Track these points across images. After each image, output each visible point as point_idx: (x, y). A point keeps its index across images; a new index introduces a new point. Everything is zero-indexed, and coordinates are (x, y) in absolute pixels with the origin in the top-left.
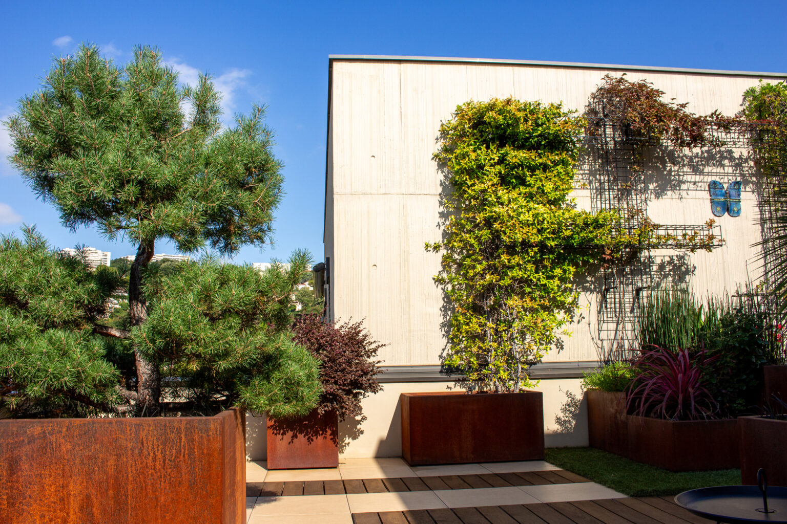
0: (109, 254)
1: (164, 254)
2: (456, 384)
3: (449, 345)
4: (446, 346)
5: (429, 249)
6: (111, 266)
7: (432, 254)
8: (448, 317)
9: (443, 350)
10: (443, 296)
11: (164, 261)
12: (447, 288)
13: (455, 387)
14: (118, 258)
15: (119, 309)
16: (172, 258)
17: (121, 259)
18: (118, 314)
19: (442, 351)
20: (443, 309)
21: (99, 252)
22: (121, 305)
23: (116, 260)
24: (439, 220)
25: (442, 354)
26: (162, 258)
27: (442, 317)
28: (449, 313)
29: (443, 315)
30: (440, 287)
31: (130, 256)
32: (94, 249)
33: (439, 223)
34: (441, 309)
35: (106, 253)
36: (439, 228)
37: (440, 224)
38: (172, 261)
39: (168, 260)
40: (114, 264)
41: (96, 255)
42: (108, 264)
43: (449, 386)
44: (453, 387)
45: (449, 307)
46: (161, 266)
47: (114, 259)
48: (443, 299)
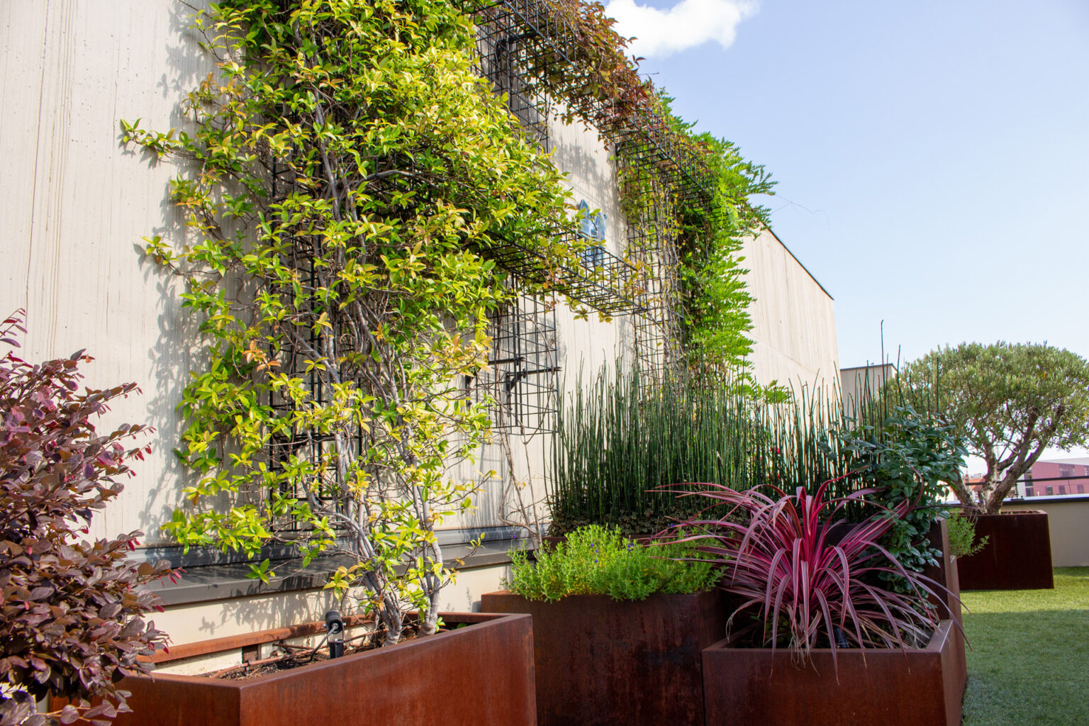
2: (226, 610)
3: (173, 478)
4: (162, 479)
5: (131, 145)
7: (137, 163)
8: (171, 385)
9: (153, 493)
10: (161, 311)
12: (174, 287)
13: (224, 620)
19: (147, 499)
20: (158, 355)
24: (166, 69)
25: (149, 506)
27: (155, 380)
28: (175, 369)
29: (159, 375)
30: (155, 279)
33: (164, 77)
34: (151, 355)
36: (165, 94)
37: (169, 81)
43: (209, 620)
44: (218, 621)
45: (175, 351)
48: (161, 320)
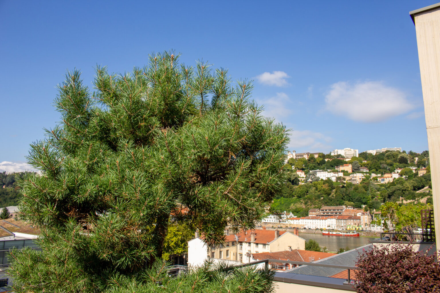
0: (357, 151)
1: (386, 148)
6: (359, 157)
11: (387, 152)
14: (362, 152)
15: (365, 179)
16: (391, 150)
17: (363, 153)
18: (364, 182)
21: (352, 150)
22: (365, 177)
23: (361, 153)
26: (386, 150)
31: (368, 151)
32: (349, 149)
35: (355, 150)
38: (391, 151)
39: (389, 151)
40: (361, 156)
41: (350, 152)
42: (357, 156)
46: (385, 155)
47: (360, 153)
